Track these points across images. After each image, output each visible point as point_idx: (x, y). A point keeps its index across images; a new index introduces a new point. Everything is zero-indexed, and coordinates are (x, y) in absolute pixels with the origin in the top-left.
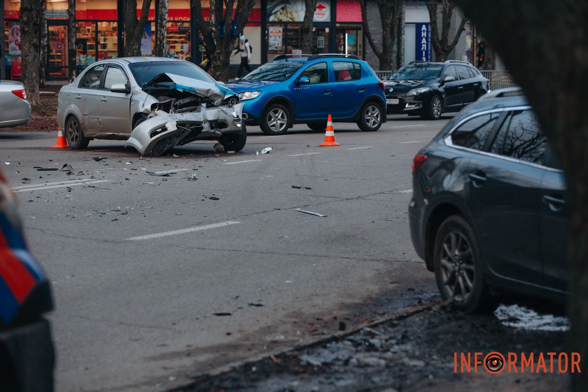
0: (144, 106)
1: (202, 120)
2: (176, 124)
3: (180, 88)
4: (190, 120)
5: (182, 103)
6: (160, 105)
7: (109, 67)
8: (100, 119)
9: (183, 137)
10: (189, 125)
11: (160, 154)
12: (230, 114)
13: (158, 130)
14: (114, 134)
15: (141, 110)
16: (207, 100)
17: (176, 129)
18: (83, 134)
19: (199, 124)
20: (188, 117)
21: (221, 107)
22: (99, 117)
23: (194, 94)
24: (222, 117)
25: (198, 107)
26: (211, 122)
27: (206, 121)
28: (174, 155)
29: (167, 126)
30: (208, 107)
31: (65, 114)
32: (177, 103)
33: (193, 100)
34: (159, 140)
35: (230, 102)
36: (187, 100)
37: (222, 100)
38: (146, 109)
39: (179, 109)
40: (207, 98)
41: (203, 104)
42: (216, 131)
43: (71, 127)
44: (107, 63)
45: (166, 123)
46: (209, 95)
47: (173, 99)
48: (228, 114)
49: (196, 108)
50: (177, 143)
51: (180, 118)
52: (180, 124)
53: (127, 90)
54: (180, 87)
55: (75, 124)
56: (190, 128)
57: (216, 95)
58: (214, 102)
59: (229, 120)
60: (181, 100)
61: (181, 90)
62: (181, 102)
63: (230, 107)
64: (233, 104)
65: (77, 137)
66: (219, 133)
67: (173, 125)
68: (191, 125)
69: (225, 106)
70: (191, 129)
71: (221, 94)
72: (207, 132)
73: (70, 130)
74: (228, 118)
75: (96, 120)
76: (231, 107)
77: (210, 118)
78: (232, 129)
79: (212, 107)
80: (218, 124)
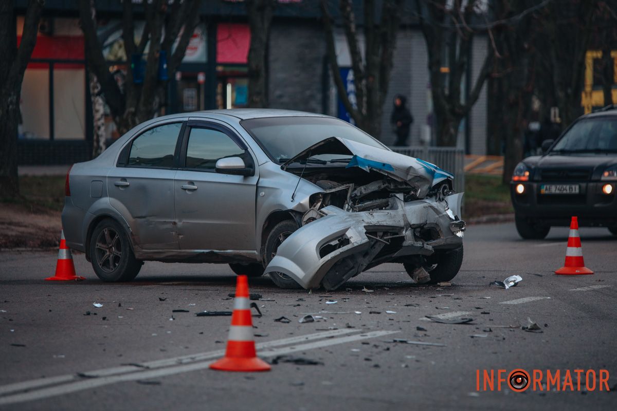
0: (295, 199)
1: (402, 224)
2: (365, 231)
3: (364, 165)
4: (385, 223)
5: (364, 192)
6: (325, 196)
7: (192, 127)
8: (180, 224)
9: (373, 256)
10: (381, 234)
11: (336, 287)
12: (444, 213)
13: (333, 243)
14: (212, 253)
15: (291, 206)
16: (405, 186)
17: (365, 240)
18: (132, 253)
19: (397, 231)
20: (379, 218)
21: (427, 201)
22: (177, 221)
23: (388, 176)
24: (433, 218)
25: (391, 200)
26: (414, 228)
27: (408, 226)
28: (365, 290)
29: (349, 234)
30: (406, 200)
31: (89, 217)
32: (356, 192)
33: (383, 187)
34: (336, 261)
35: (441, 191)
36: (373, 187)
37: (430, 188)
38: (300, 205)
39: (360, 203)
40: (406, 183)
41: (398, 195)
42: (425, 245)
43: (103, 240)
44: (186, 119)
45: (347, 230)
46: (409, 177)
47: (351, 185)
48: (440, 213)
49: (388, 202)
50: (364, 267)
51: (369, 221)
52: (371, 231)
53: (248, 170)
54: (365, 161)
55: (112, 235)
56: (385, 238)
57: (420, 178)
58: (416, 191)
59: (444, 223)
60: (362, 188)
61: (367, 169)
62: (363, 190)
63: (441, 200)
64: (445, 194)
65: (116, 259)
66: (430, 247)
67: (359, 233)
68: (385, 233)
69: (434, 198)
70: (387, 240)
71: (427, 176)
72: (411, 247)
73: (99, 245)
74: (441, 221)
75: (169, 226)
76: (443, 200)
77: (414, 221)
78: (449, 241)
79: (411, 200)
80: (425, 232)
